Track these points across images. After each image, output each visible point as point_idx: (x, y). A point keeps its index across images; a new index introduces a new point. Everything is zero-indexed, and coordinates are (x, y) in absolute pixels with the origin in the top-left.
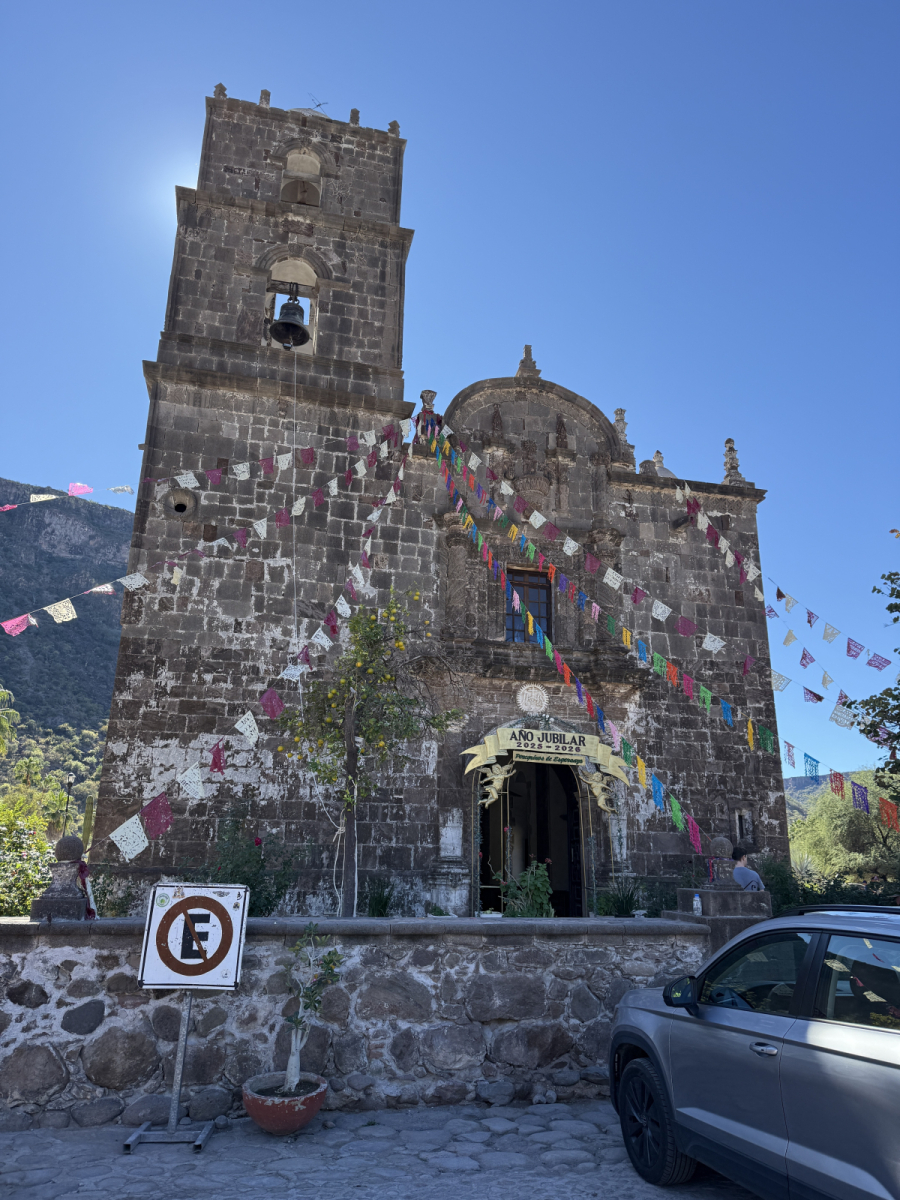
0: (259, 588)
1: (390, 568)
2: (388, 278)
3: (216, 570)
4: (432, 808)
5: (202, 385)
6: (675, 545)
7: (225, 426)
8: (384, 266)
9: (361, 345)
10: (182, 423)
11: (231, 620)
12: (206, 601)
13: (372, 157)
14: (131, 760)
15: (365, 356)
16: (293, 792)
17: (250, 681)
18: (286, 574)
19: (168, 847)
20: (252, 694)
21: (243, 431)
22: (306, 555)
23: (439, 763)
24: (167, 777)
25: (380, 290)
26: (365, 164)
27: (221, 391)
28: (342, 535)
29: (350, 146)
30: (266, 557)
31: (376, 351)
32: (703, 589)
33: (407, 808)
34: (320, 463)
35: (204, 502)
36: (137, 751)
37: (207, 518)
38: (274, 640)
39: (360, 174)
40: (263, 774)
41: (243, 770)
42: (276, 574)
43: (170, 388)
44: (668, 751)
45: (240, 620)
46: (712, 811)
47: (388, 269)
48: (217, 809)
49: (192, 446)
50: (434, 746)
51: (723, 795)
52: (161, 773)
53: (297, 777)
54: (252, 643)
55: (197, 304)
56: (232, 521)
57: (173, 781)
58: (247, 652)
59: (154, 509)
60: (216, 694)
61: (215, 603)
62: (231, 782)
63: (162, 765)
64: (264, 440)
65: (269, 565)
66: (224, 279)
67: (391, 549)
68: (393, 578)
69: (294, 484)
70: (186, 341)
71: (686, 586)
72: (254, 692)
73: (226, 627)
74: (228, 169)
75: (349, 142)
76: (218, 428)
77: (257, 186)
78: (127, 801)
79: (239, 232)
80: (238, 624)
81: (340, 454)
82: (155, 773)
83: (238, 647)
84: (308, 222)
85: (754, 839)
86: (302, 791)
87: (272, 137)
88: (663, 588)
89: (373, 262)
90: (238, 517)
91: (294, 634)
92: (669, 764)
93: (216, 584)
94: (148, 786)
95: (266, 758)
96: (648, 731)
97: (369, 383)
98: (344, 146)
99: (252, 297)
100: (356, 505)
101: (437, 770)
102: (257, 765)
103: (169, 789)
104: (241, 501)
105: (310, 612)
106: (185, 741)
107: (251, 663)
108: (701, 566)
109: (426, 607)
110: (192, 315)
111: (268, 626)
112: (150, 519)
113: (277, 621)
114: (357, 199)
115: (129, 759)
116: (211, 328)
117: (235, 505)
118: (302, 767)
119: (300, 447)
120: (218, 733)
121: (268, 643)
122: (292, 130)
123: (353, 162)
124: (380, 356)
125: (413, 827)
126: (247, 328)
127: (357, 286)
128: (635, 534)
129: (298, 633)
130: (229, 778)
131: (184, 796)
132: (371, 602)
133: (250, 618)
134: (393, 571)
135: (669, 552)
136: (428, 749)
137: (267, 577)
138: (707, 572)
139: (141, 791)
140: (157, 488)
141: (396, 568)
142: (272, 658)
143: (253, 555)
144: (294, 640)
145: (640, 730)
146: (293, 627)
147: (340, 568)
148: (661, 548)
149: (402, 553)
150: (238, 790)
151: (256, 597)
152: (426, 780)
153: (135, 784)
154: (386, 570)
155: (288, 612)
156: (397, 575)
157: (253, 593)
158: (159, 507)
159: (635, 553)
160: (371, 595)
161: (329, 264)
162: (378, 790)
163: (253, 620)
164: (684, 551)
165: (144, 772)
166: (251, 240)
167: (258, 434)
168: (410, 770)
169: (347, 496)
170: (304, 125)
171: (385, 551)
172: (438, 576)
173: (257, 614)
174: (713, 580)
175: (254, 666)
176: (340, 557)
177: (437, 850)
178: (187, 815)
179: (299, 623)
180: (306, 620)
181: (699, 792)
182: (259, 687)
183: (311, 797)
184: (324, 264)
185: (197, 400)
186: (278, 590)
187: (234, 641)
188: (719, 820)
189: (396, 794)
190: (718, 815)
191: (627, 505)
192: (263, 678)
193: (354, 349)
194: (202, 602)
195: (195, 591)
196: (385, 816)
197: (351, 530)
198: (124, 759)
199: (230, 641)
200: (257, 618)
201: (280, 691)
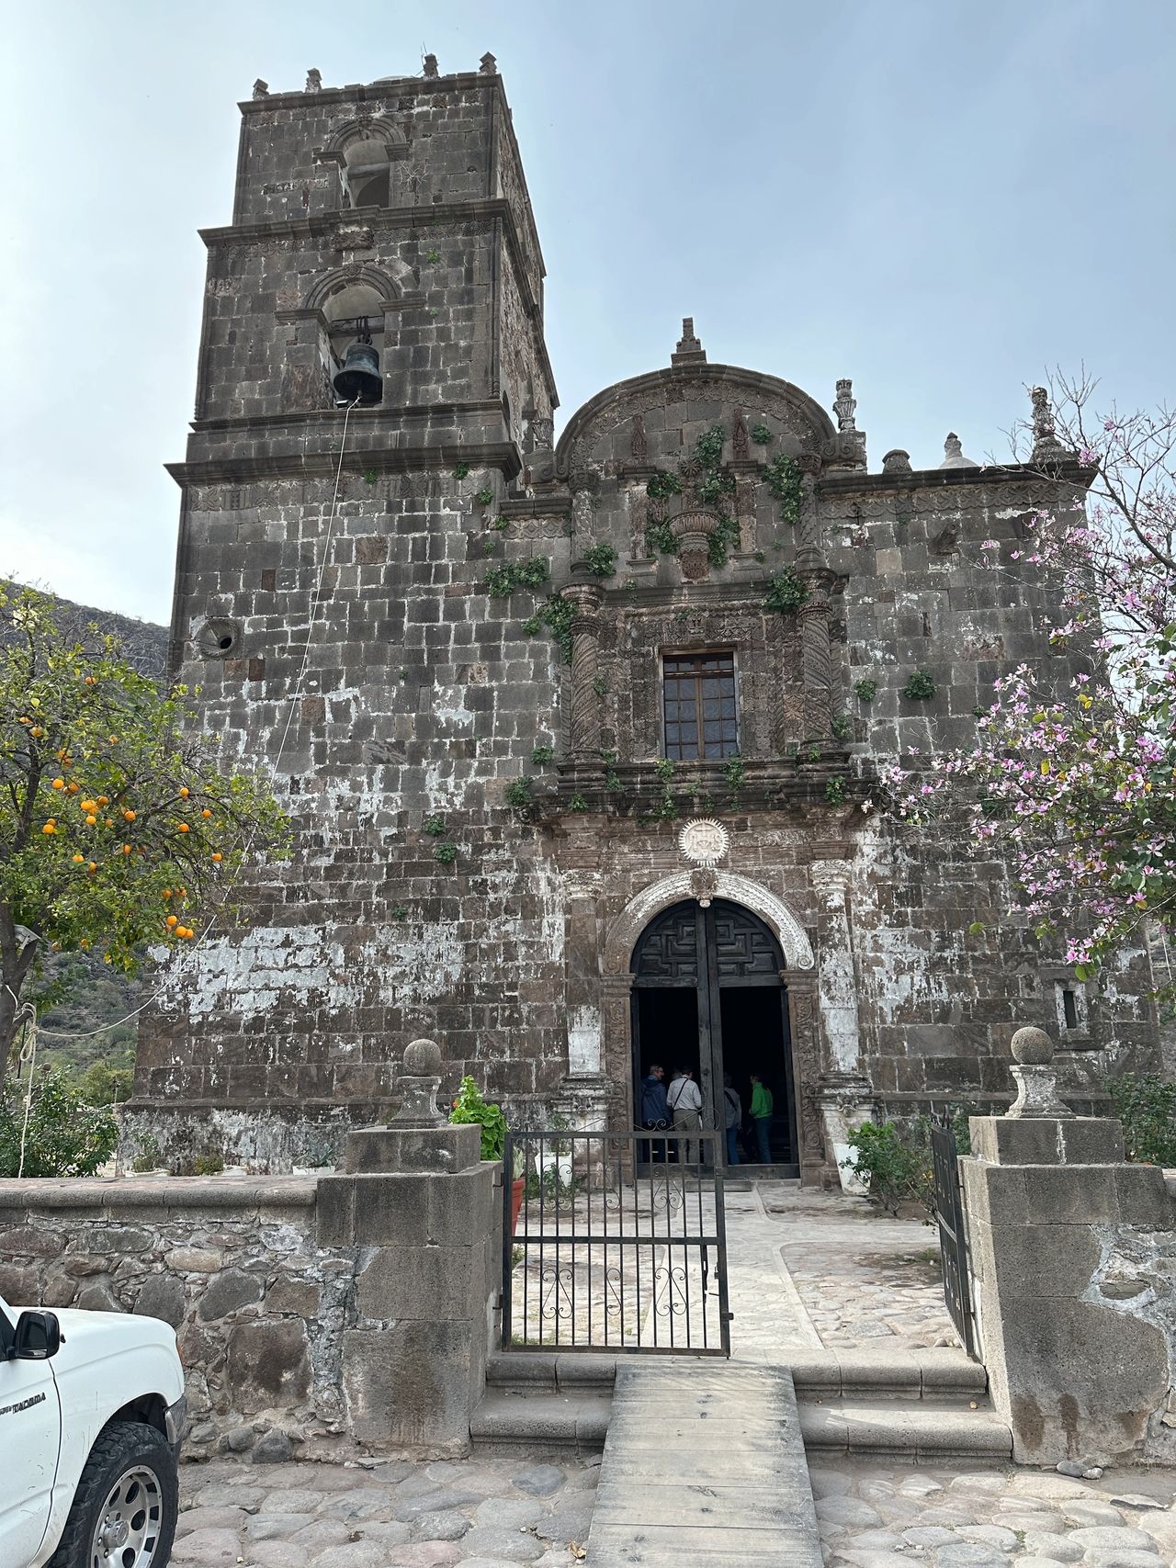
0: (320, 733)
1: (490, 681)
2: (476, 277)
3: (265, 716)
4: (559, 1008)
5: (239, 480)
6: (940, 575)
7: (269, 525)
8: (471, 261)
9: (442, 377)
10: (219, 533)
11: (285, 779)
12: (255, 759)
13: (455, 114)
14: (175, 968)
15: (446, 393)
16: (371, 996)
17: (313, 855)
18: (353, 709)
19: (221, 1073)
20: (314, 872)
21: (292, 529)
22: (377, 680)
23: (567, 943)
24: (217, 986)
25: (467, 296)
26: (445, 126)
27: (261, 484)
28: (424, 645)
29: (425, 108)
30: (325, 692)
31: (463, 381)
32: (990, 637)
33: (525, 1009)
34: (392, 551)
35: (248, 630)
36: (181, 956)
37: (253, 651)
38: (340, 798)
39: (438, 144)
40: (333, 975)
41: (307, 971)
42: (341, 711)
43: (201, 492)
44: (932, 899)
45: (297, 777)
46: (1012, 987)
47: (476, 263)
48: (277, 1023)
49: (230, 562)
50: (559, 919)
51: (1031, 961)
52: (209, 981)
53: (375, 975)
54: (313, 805)
55: (232, 377)
56: (282, 650)
57: (224, 990)
58: (308, 817)
59: (189, 649)
60: (270, 876)
61: (266, 759)
62: (294, 987)
63: (210, 971)
64: (318, 535)
65: (331, 700)
66: (263, 336)
67: (491, 654)
68: (495, 694)
69: (359, 588)
70: (221, 426)
71: (960, 637)
72: (318, 868)
73: (279, 789)
74: (269, 190)
75: (421, 104)
76: (258, 532)
77: (306, 201)
78: (172, 1018)
79: (280, 266)
80: (295, 783)
81: (417, 535)
82: (202, 981)
83: (296, 813)
84: (365, 229)
85: (1092, 1029)
86: (382, 994)
87: (322, 128)
88: (918, 648)
89: (455, 260)
90: (290, 644)
91: (366, 787)
92: (934, 919)
93: (266, 734)
94: (194, 999)
95: (336, 952)
96: (895, 871)
97: (453, 428)
98: (416, 110)
99: (299, 350)
100: (441, 602)
101: (564, 954)
102: (324, 964)
103: (219, 1000)
104: (294, 622)
105: (385, 756)
106: (236, 939)
107: (313, 832)
108: (985, 601)
109: (542, 728)
110: (227, 392)
111: (332, 781)
112: (186, 663)
113: (343, 773)
114: (435, 179)
115: (172, 966)
116: (249, 402)
117: (286, 628)
118: (382, 962)
119: (365, 536)
120: (275, 925)
121: (333, 803)
122: (349, 111)
123: (430, 127)
124: (469, 386)
125: (534, 1035)
126: (294, 391)
127: (436, 299)
128: (868, 568)
129: (370, 784)
130: (290, 983)
131: (238, 1008)
132: (466, 731)
133: (310, 774)
134: (494, 684)
135: (929, 588)
136: (551, 926)
137: (329, 716)
138: (998, 610)
139: (187, 1004)
140: (192, 623)
141: (499, 679)
142: (339, 822)
143: (311, 690)
144: (366, 796)
145: (882, 871)
146: (364, 779)
147: (423, 690)
148: (911, 585)
149: (507, 656)
150: (302, 997)
151: (317, 745)
152: (550, 968)
153: (180, 997)
154: (486, 684)
155: (356, 760)
156: (501, 689)
157: (313, 739)
158: (194, 645)
159: (869, 600)
160: (467, 722)
161: (397, 278)
162: (482, 987)
163: (313, 776)
164: (954, 584)
165: (190, 982)
166: (295, 275)
167: (311, 529)
168: (528, 956)
169: (428, 592)
170: (363, 99)
171: (483, 658)
172: (558, 682)
173: (318, 766)
174: (1008, 620)
175: (317, 835)
176: (420, 676)
177: (566, 1064)
178: (241, 1031)
179: (371, 773)
180: (381, 767)
181: (988, 959)
182: (324, 862)
183: (395, 1000)
184: (389, 281)
185: (235, 502)
186: (344, 732)
187: (289, 806)
188: (1024, 1000)
189: (508, 990)
190: (1024, 993)
191: (854, 527)
192: (329, 849)
193: (432, 386)
194: (249, 760)
195: (241, 747)
196: (494, 1021)
197: (437, 637)
198: (166, 967)
199: (286, 806)
200: (318, 772)
201: (350, 865)
